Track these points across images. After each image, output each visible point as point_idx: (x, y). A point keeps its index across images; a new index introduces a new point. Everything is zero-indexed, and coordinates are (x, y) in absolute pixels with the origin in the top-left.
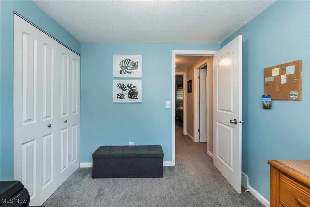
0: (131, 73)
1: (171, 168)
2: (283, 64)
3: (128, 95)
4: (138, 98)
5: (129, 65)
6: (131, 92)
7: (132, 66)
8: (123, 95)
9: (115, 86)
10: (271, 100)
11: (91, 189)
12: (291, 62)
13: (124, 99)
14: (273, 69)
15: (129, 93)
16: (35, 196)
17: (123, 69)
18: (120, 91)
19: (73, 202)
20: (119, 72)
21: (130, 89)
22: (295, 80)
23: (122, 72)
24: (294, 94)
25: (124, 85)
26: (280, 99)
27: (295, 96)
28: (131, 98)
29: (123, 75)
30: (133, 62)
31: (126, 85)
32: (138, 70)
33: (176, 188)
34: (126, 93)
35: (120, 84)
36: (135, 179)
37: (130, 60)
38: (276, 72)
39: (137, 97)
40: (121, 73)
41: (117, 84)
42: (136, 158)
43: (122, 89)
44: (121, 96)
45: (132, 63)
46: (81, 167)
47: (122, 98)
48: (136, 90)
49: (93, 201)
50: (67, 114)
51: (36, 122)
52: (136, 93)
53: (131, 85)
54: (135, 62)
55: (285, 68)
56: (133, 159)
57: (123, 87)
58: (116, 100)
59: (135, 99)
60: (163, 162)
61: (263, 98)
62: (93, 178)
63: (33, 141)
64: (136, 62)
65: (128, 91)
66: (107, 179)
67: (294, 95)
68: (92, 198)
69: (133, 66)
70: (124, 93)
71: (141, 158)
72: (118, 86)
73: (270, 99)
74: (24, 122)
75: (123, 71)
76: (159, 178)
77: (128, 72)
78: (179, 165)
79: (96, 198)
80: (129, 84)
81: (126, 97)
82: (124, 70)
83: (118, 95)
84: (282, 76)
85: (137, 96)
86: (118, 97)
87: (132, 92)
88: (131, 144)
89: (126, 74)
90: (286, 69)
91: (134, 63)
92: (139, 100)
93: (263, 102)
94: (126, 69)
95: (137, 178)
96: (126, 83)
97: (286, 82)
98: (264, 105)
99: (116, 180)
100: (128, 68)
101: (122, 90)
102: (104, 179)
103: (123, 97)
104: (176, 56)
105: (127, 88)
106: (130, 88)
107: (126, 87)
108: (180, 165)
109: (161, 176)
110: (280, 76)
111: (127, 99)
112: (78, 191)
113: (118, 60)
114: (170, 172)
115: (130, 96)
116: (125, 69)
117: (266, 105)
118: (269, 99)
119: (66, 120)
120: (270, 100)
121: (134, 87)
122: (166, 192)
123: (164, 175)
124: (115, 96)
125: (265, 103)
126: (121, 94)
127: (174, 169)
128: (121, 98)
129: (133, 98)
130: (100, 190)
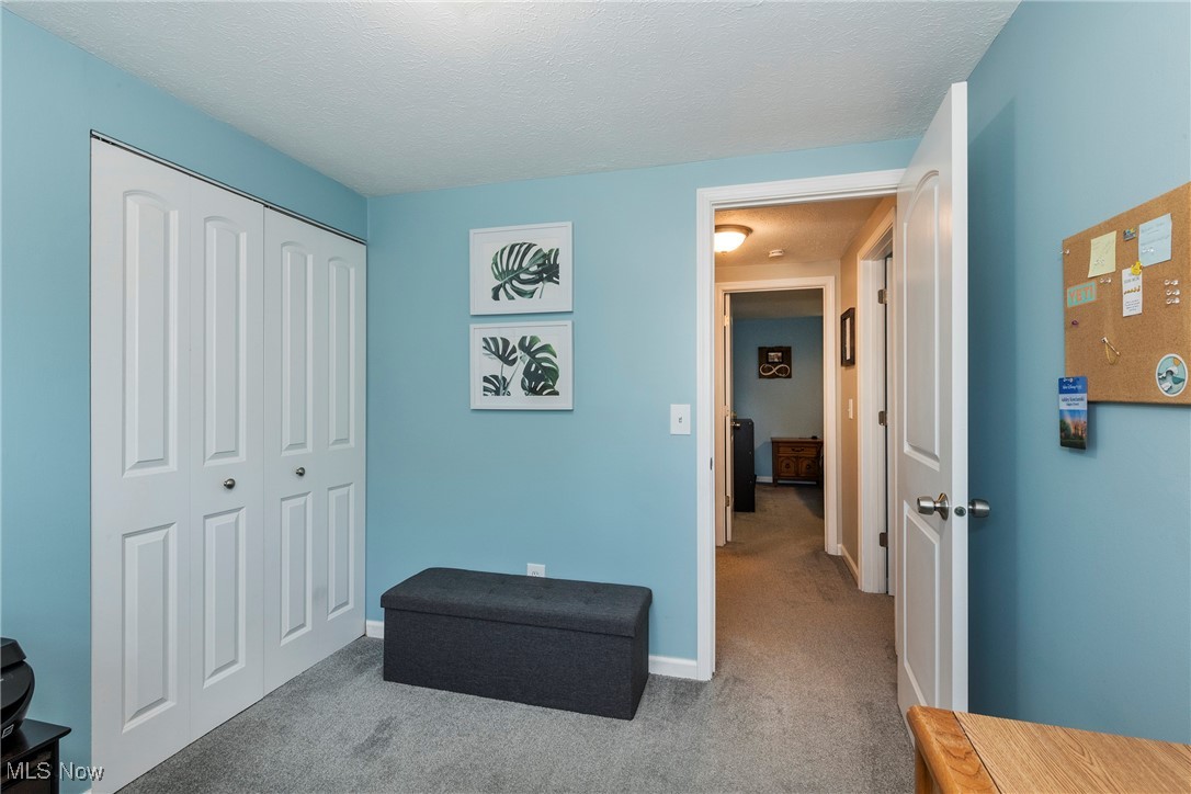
0: (532, 294)
1: (687, 690)
2: (1128, 213)
3: (523, 381)
4: (557, 393)
5: (524, 265)
6: (532, 369)
7: (534, 268)
8: (504, 379)
9: (477, 345)
10: (1089, 403)
11: (359, 715)
12: (1157, 199)
13: (509, 394)
14: (1092, 241)
15: (527, 372)
16: (174, 704)
17: (505, 283)
18: (494, 367)
19: (287, 748)
20: (491, 294)
21: (528, 358)
22: (1175, 297)
23: (502, 291)
24: (1172, 373)
25: (506, 342)
26: (1122, 399)
27: (1178, 381)
28: (532, 391)
29: (504, 305)
30: (540, 250)
31: (514, 342)
32: (558, 283)
33: (662, 771)
34: (515, 374)
35: (494, 339)
36: (525, 706)
37: (530, 246)
38: (1102, 255)
39: (556, 388)
40: (496, 297)
41: (485, 340)
42: (530, 628)
43: (500, 357)
44: (497, 386)
45: (537, 257)
46: (369, 635)
47: (502, 391)
48: (552, 363)
49: (346, 757)
50: (310, 448)
51: (175, 469)
52: (553, 374)
53: (534, 340)
54: (546, 251)
55: (1137, 232)
56: (518, 627)
57: (505, 350)
58: (480, 400)
59: (548, 394)
60: (651, 658)
61: (1062, 391)
62: (385, 679)
63: (166, 531)
64: (551, 251)
65: (520, 366)
66: (427, 690)
67: (1170, 378)
68: (347, 747)
69: (539, 266)
70: (507, 371)
71: (545, 627)
72: (487, 348)
73: (1085, 396)
74: (134, 467)
75: (505, 290)
76: (615, 721)
77: (521, 293)
78: (731, 681)
79: (359, 751)
80: (524, 338)
81: (515, 387)
82: (508, 286)
83: (486, 379)
84: (1126, 273)
85: (554, 383)
86: (485, 389)
87: (537, 369)
88: (536, 570)
89: (513, 298)
90: (1142, 237)
91: (544, 255)
92: (563, 401)
93: (1061, 411)
94: (515, 283)
95: (531, 707)
96: (514, 333)
97: (1139, 310)
98: (1064, 428)
99: (457, 697)
100: (523, 276)
101: (498, 362)
102: (417, 688)
103: (505, 389)
104: (716, 210)
105: (519, 353)
106: (529, 353)
107: (514, 351)
108: (736, 680)
109: (627, 710)
110: (1117, 275)
111: (517, 397)
112: (321, 714)
113: (485, 246)
114: (674, 702)
115: (530, 383)
116: (511, 280)
117: (1073, 431)
118: (1082, 399)
119: (302, 469)
120: (1083, 406)
121: (545, 348)
122: (610, 782)
123: (642, 711)
124: (477, 385)
125: (1069, 420)
126: (496, 377)
127: (698, 695)
128: (497, 393)
129: (540, 393)
130: (384, 725)
